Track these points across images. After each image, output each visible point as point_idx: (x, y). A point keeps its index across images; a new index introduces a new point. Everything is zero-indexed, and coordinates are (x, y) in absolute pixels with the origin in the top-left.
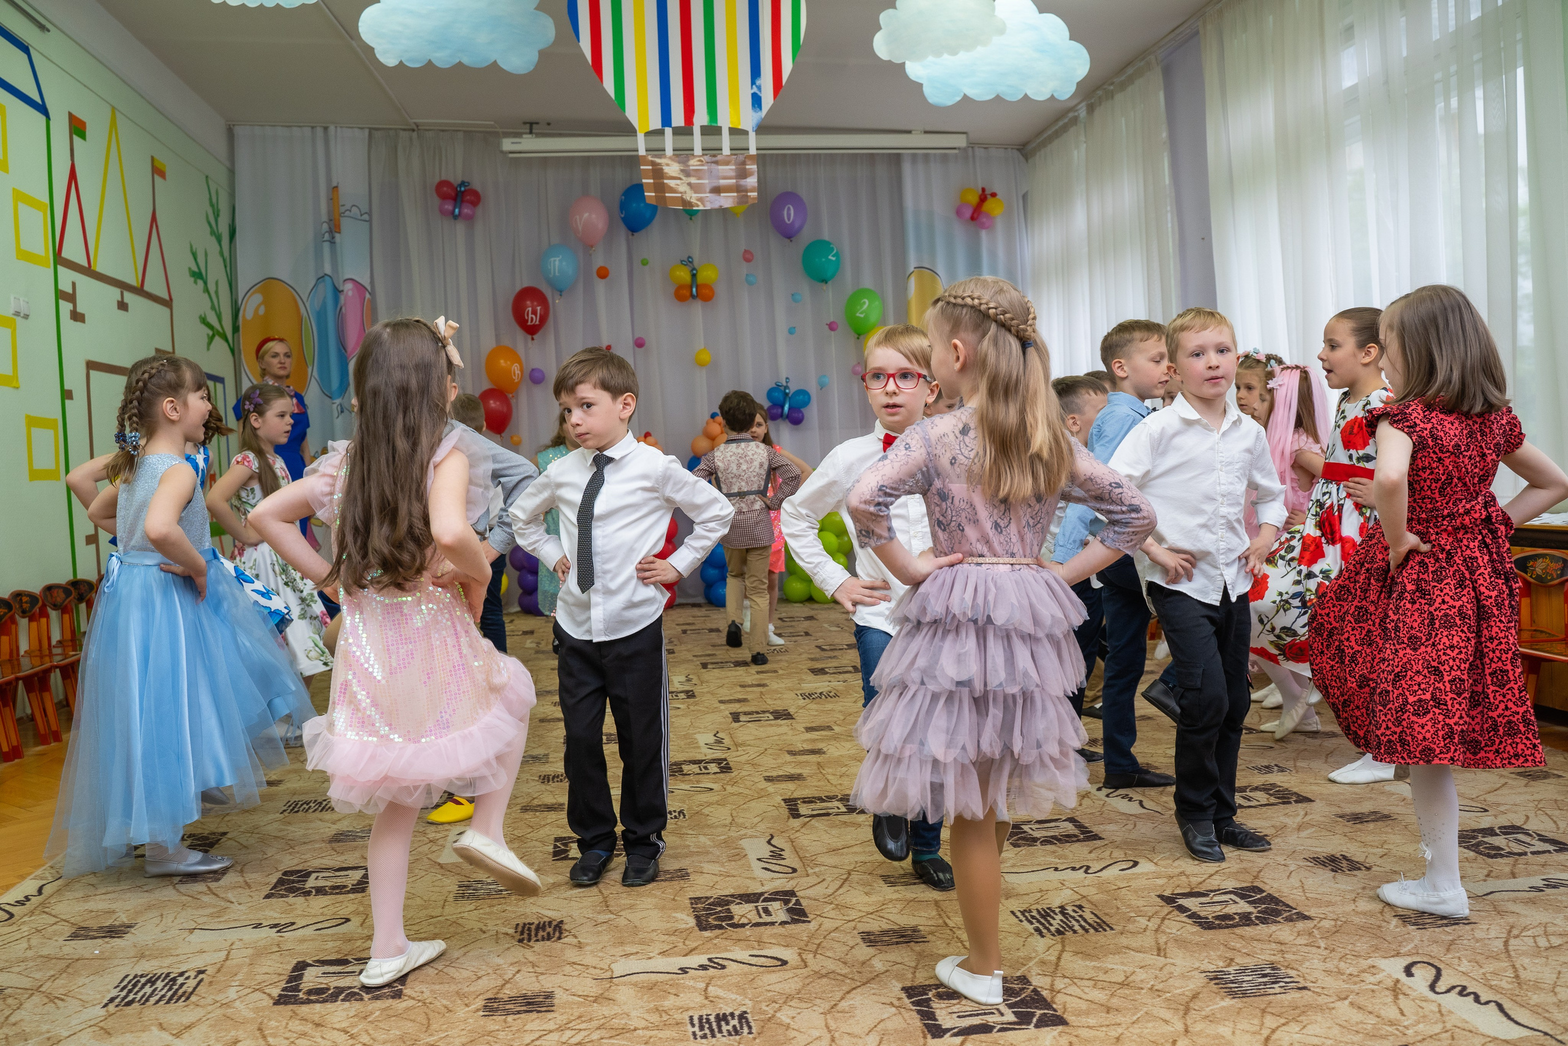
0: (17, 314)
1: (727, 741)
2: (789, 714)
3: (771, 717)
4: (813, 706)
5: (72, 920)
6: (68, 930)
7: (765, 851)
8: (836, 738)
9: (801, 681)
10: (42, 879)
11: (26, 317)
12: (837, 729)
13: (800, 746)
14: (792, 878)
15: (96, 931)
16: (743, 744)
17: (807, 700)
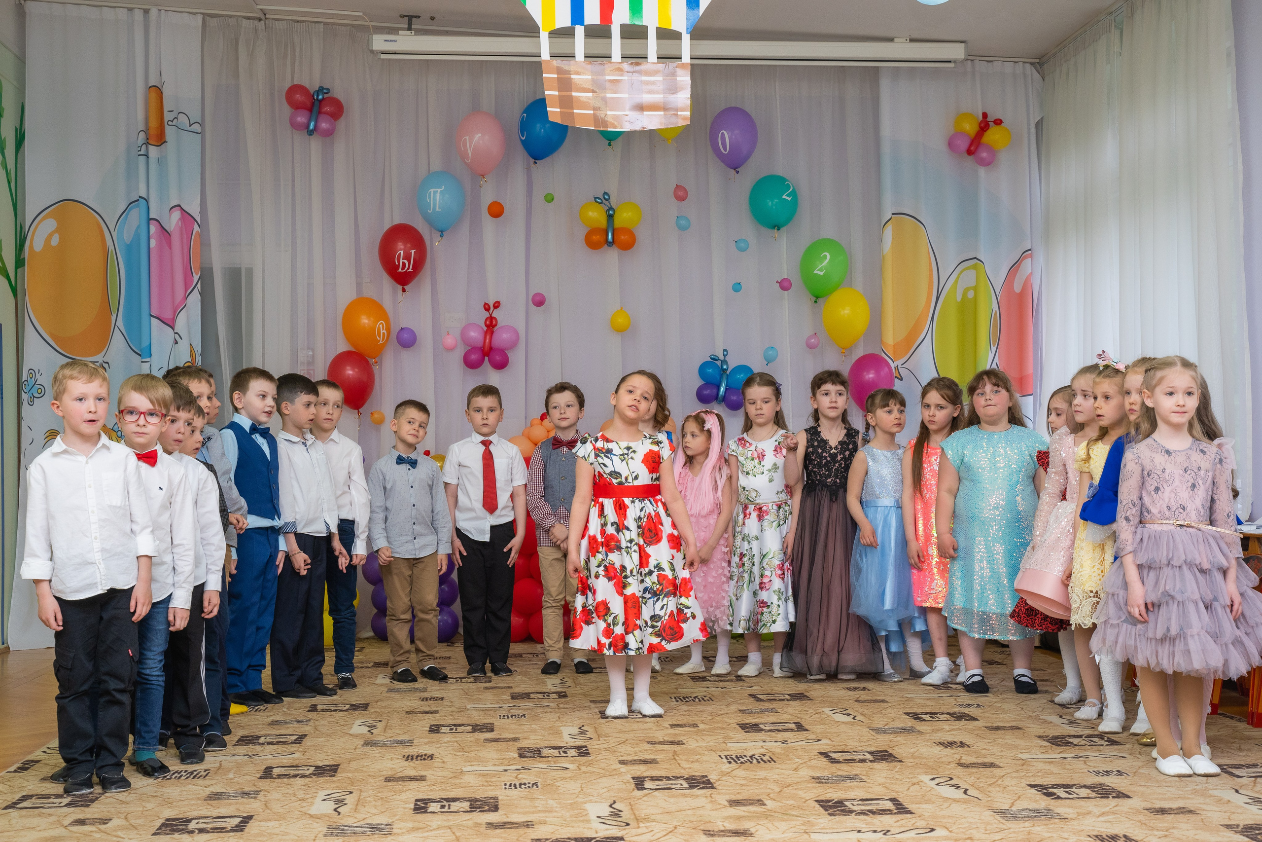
1: (626, 815)
2: (709, 782)
3: (686, 785)
4: (741, 772)
8: (768, 816)
9: (727, 739)
12: (770, 804)
13: (720, 825)
16: (646, 819)
17: (734, 765)
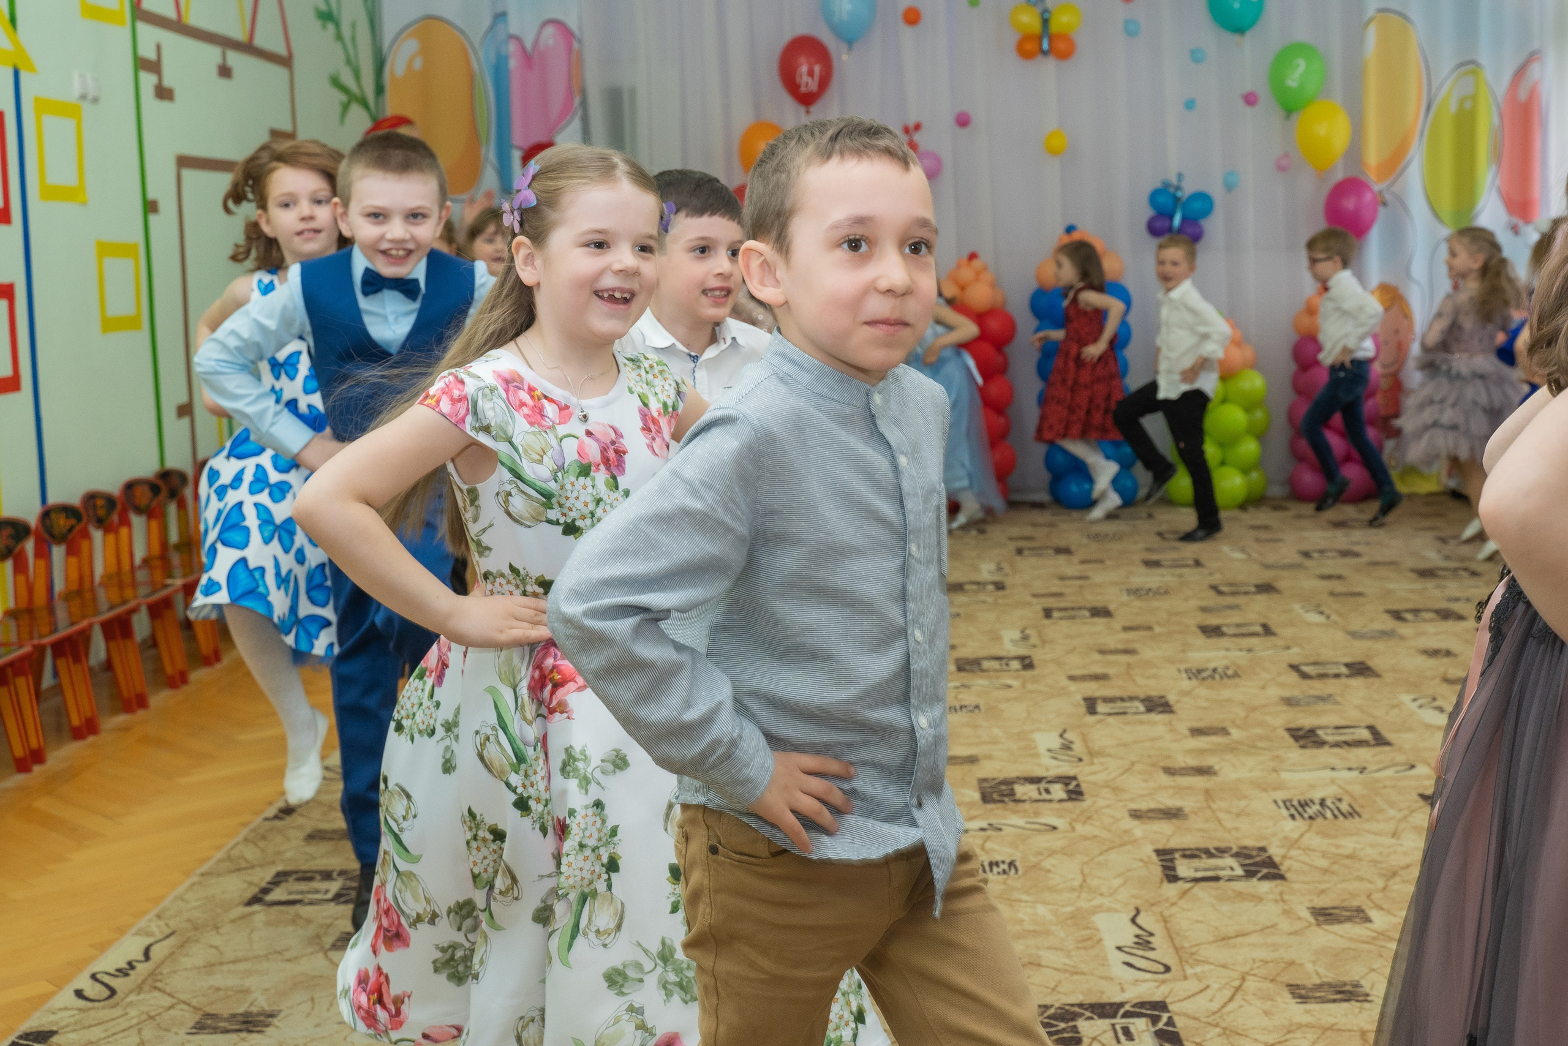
0: (83, 97)
1: (1078, 747)
2: (1167, 703)
3: (1142, 708)
4: (1202, 691)
5: (194, 1002)
6: (191, 1018)
7: (1128, 935)
8: (1232, 747)
9: (1186, 647)
10: (148, 934)
11: (95, 100)
12: (1235, 733)
13: (1181, 760)
14: (1164, 982)
15: (227, 1020)
17: (1194, 682)
